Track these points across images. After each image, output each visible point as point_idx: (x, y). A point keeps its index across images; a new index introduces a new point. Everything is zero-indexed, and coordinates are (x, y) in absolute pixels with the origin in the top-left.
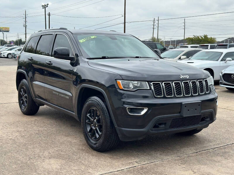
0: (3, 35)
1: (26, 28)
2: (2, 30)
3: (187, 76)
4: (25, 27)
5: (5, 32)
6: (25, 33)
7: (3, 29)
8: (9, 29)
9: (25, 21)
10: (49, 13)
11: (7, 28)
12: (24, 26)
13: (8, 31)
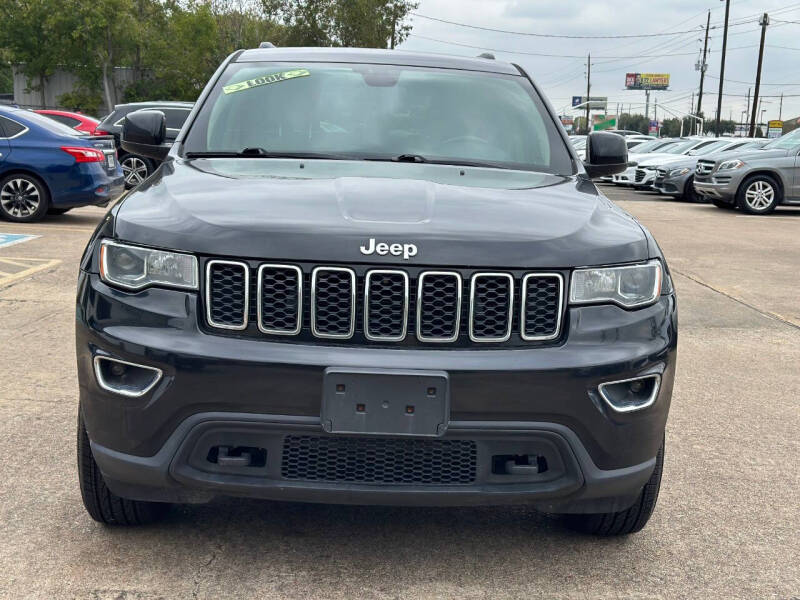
0: (648, 101)
1: (702, 76)
2: (644, 83)
3: (407, 247)
4: (699, 72)
5: (654, 88)
6: (698, 91)
7: (650, 82)
8: (667, 80)
9: (703, 49)
10: (766, 16)
11: (662, 76)
12: (697, 66)
13: (664, 88)
